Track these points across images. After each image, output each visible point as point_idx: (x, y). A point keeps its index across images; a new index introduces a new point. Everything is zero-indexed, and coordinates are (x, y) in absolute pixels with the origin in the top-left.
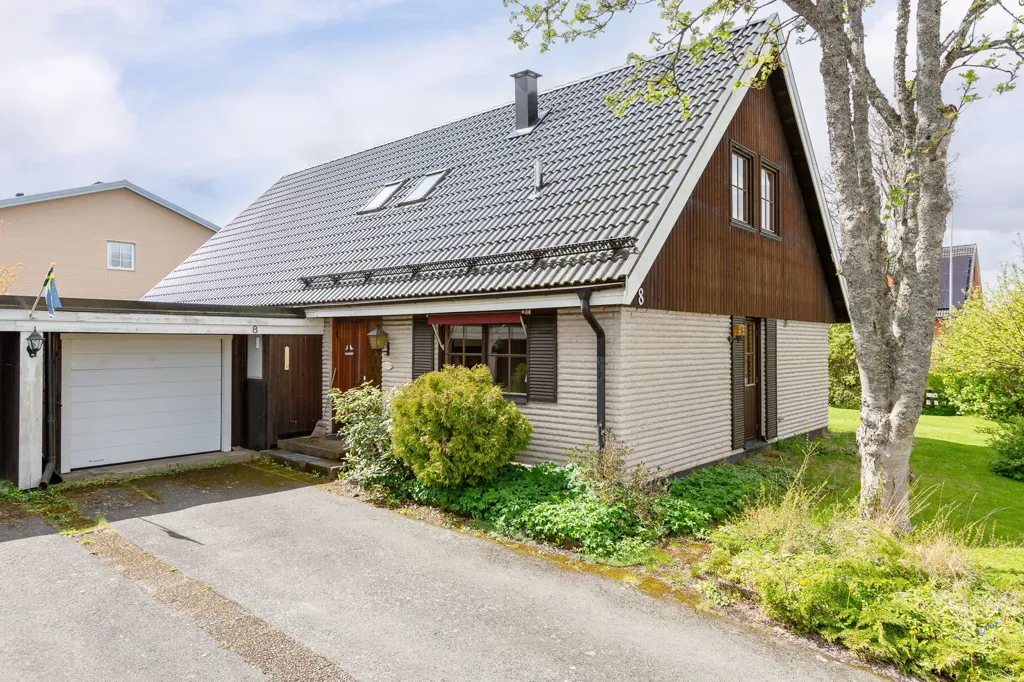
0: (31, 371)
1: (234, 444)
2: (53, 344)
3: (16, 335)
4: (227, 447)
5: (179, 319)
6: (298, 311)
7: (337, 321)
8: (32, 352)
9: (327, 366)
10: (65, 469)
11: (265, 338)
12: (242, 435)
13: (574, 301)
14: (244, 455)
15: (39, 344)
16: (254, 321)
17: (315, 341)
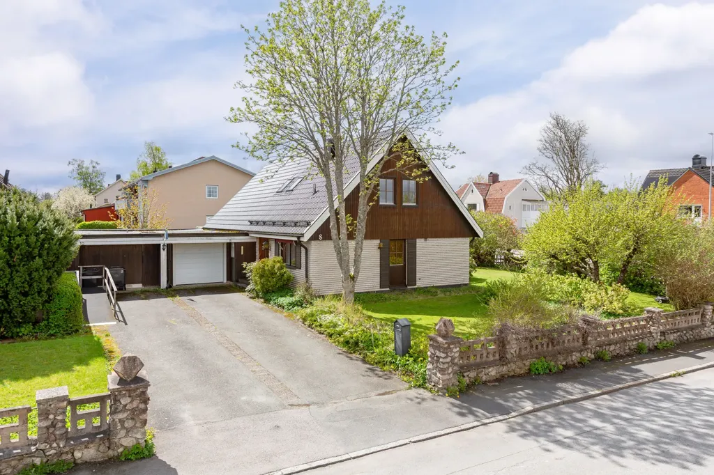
0: (163, 254)
1: (227, 280)
2: (170, 247)
3: (160, 245)
4: (225, 281)
5: (205, 238)
6: (246, 234)
7: (260, 238)
8: (164, 249)
9: (257, 253)
10: (174, 285)
11: (235, 243)
12: (229, 277)
13: (296, 239)
14: (229, 283)
15: (166, 248)
16: (230, 238)
17: (254, 244)
